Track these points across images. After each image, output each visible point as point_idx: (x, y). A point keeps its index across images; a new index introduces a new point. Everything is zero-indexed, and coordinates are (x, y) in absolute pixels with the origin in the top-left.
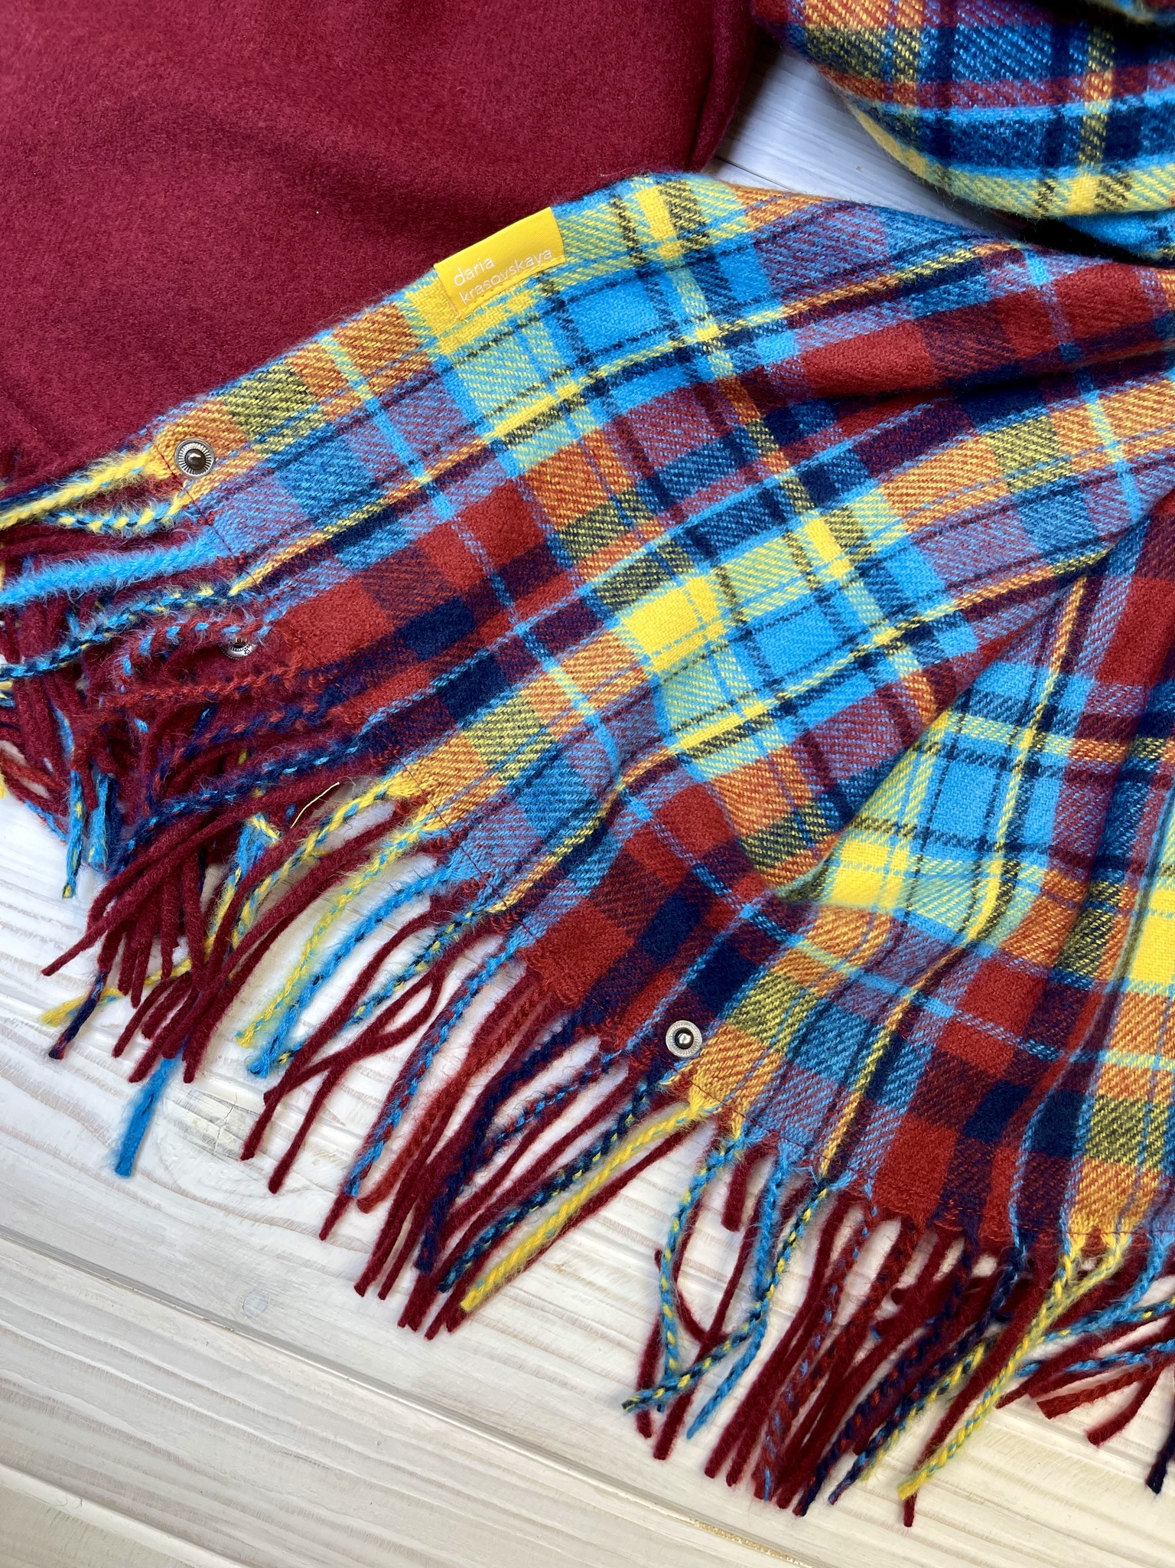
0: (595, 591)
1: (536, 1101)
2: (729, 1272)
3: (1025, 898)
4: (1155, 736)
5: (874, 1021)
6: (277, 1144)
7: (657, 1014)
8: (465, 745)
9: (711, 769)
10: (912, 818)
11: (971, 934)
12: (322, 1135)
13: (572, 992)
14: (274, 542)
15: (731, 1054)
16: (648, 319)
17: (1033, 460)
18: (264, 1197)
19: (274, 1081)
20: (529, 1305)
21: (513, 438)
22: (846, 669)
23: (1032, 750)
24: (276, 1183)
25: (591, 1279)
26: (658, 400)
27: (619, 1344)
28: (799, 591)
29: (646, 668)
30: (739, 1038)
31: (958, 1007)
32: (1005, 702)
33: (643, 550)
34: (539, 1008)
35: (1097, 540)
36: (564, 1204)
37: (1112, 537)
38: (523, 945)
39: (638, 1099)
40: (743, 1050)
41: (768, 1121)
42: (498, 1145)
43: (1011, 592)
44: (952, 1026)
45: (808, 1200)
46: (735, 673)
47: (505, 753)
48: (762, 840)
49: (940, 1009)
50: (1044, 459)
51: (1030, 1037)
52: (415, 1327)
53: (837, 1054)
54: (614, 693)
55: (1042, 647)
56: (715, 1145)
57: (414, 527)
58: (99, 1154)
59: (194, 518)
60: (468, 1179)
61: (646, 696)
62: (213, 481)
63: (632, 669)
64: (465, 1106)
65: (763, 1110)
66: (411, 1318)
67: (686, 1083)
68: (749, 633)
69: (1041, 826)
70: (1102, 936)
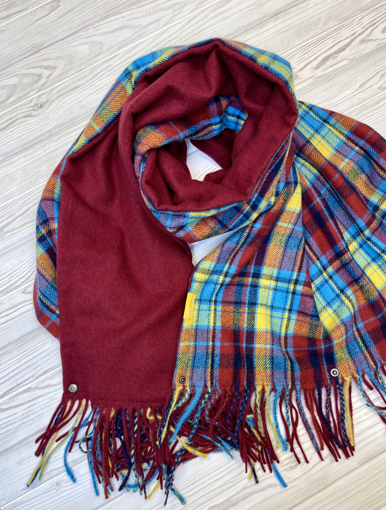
0: (247, 328)
1: (326, 406)
2: (379, 395)
3: (352, 297)
4: (342, 256)
5: (355, 338)
6: (300, 456)
7: (327, 374)
8: (258, 371)
9: (291, 331)
10: (324, 304)
11: (352, 311)
12: (304, 446)
13: (313, 385)
14: (205, 378)
15: (343, 367)
16: (212, 286)
17: (280, 239)
18: (308, 465)
19: (289, 447)
20: (360, 434)
21: (215, 323)
22: (292, 297)
23: (328, 275)
24: (307, 462)
25: (363, 420)
26: (224, 292)
27: (378, 423)
28: (271, 293)
29: (268, 331)
30: (342, 364)
31: (362, 322)
32: (316, 274)
33: (246, 314)
34: (311, 393)
35: (301, 239)
36: (347, 415)
37: (303, 236)
38: (299, 388)
39: (339, 388)
40: (344, 365)
41: (360, 370)
42: (329, 418)
43: (300, 261)
44: (365, 326)
45: (377, 374)
46: (278, 314)
47: (264, 365)
48: (310, 332)
49: (361, 325)
50: (281, 237)
51: (377, 315)
52: (349, 456)
53: (356, 349)
54: (269, 339)
55: (312, 260)
56: (356, 382)
57: (217, 352)
58: (279, 488)
59: (192, 388)
60: (331, 427)
61: (273, 334)
62: (188, 380)
63: (267, 333)
64: (318, 418)
65: (357, 369)
66: (347, 456)
67: (343, 378)
68: (272, 306)
69: (342, 283)
70: (369, 291)
